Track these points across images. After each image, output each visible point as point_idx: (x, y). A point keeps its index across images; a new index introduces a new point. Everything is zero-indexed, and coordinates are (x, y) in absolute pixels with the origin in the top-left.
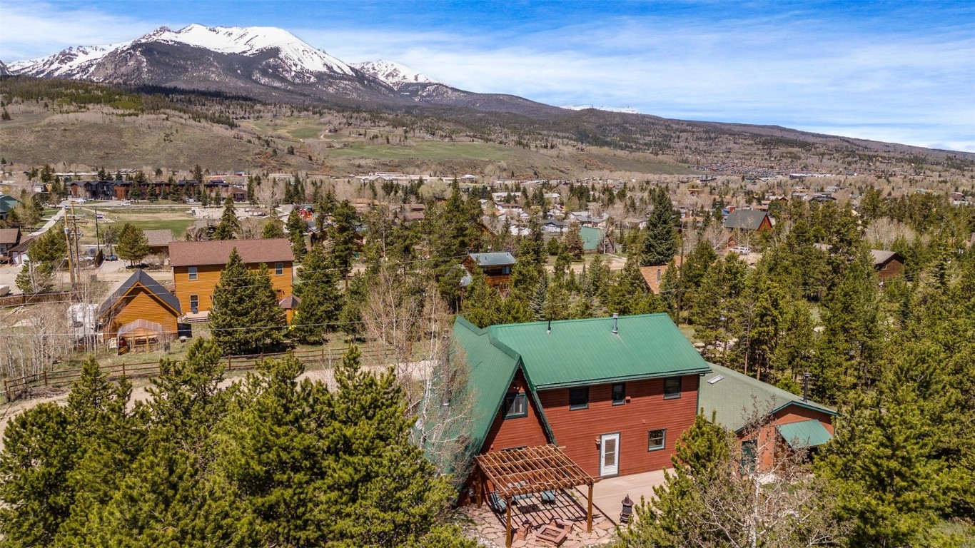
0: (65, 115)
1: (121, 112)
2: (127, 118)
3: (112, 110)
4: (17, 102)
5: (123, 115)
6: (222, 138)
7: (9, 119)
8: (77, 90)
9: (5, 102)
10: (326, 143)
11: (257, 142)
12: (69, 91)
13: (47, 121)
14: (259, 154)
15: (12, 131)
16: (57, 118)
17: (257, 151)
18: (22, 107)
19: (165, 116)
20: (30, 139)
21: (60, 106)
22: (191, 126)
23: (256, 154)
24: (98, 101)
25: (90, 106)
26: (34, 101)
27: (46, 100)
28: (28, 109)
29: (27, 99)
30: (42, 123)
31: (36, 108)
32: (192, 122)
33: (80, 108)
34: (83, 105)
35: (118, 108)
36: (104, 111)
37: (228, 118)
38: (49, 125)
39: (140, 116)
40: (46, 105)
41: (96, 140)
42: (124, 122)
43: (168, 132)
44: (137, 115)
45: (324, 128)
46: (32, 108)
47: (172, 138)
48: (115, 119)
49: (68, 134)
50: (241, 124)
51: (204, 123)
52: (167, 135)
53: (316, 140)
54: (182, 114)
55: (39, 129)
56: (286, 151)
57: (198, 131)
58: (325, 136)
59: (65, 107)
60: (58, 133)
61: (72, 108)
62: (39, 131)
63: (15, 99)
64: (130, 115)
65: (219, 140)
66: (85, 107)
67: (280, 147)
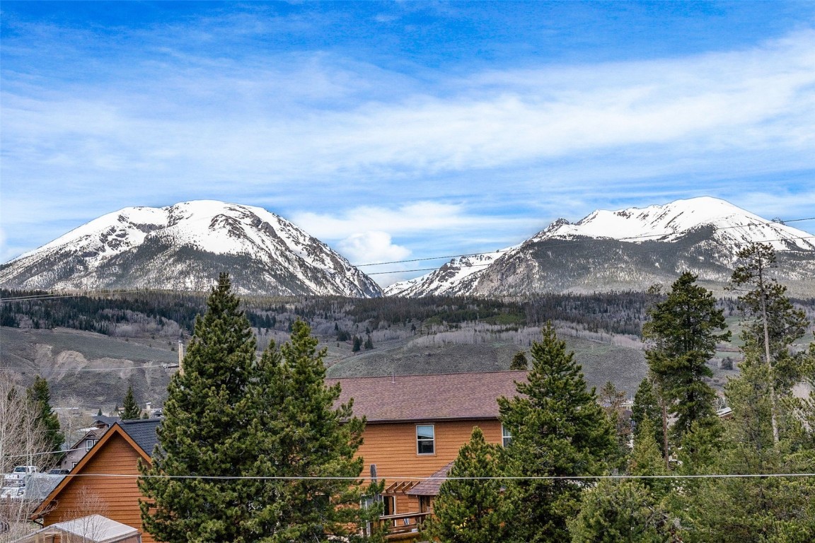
0: (431, 337)
1: (496, 327)
2: (504, 335)
3: (488, 327)
4: (383, 328)
5: (500, 331)
7: (372, 348)
8: (449, 306)
9: (370, 329)
12: (440, 309)
13: (410, 344)
15: (371, 362)
16: (422, 341)
18: (388, 333)
21: (429, 327)
22: (584, 338)
24: (473, 317)
25: (463, 325)
26: (401, 325)
27: (414, 321)
28: (394, 334)
29: (394, 323)
30: (405, 349)
31: (402, 333)
32: (587, 333)
33: (451, 327)
34: (454, 324)
35: (495, 324)
36: (478, 328)
38: (411, 350)
39: (519, 330)
40: (414, 328)
42: (500, 340)
44: (516, 330)
46: (399, 333)
48: (488, 336)
49: (433, 360)
51: (602, 333)
54: (574, 325)
55: (401, 356)
56: (720, 365)
57: (593, 345)
59: (434, 328)
60: (422, 360)
61: (442, 328)
62: (400, 359)
63: (381, 323)
64: (507, 330)
65: (621, 355)
66: (456, 327)
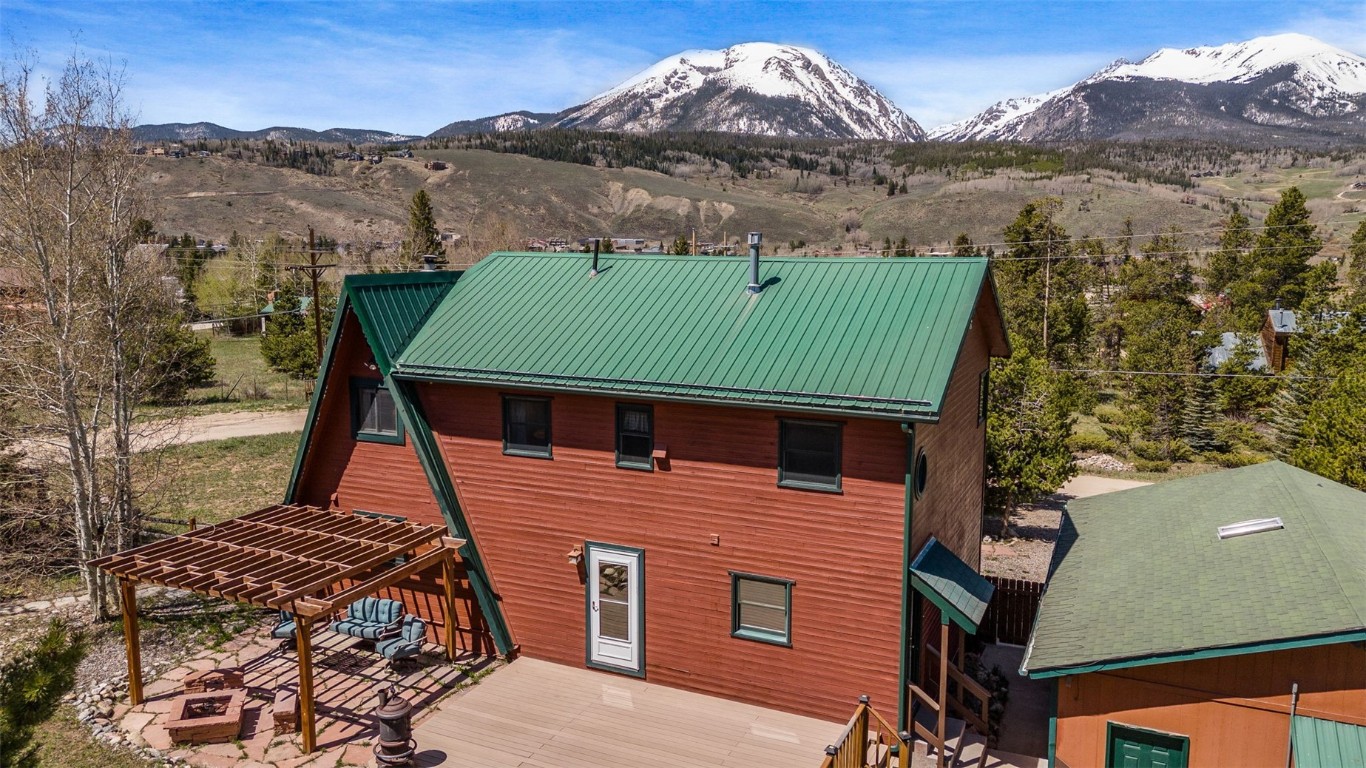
0: (964, 183)
1: (1031, 175)
2: (1037, 183)
3: (1025, 175)
4: (919, 173)
5: (1033, 179)
6: (1162, 203)
7: (906, 192)
8: (987, 152)
9: (907, 173)
10: (1344, 205)
11: (1217, 206)
12: (977, 155)
13: (942, 191)
14: (1217, 225)
15: (902, 207)
16: (954, 187)
17: (1216, 220)
18: (923, 178)
19: (1086, 177)
20: (921, 214)
21: (963, 173)
22: (1121, 188)
23: (1213, 225)
24: (1008, 163)
25: (998, 171)
26: (937, 170)
27: (951, 168)
28: (929, 179)
29: (931, 168)
30: (937, 194)
31: (936, 177)
32: (1124, 183)
33: (986, 173)
34: (989, 171)
35: (1031, 171)
36: (1012, 176)
37: (1183, 175)
38: (943, 196)
39: (1054, 179)
40: (949, 174)
41: (993, 213)
42: (1032, 188)
43: (1086, 198)
44: (1050, 178)
45: (1346, 181)
46: (934, 178)
47: (1090, 205)
48: (1021, 184)
49: (963, 206)
50: (1203, 183)
51: (1142, 183)
52: (1084, 203)
53: (1326, 201)
54: (1114, 174)
55: (932, 201)
57: (1128, 196)
58: (1347, 195)
59: (969, 174)
60: (952, 205)
61: (976, 174)
62: (931, 204)
63: (917, 169)
64: (1041, 178)
65: (1157, 207)
66: (992, 173)
67: (1256, 213)
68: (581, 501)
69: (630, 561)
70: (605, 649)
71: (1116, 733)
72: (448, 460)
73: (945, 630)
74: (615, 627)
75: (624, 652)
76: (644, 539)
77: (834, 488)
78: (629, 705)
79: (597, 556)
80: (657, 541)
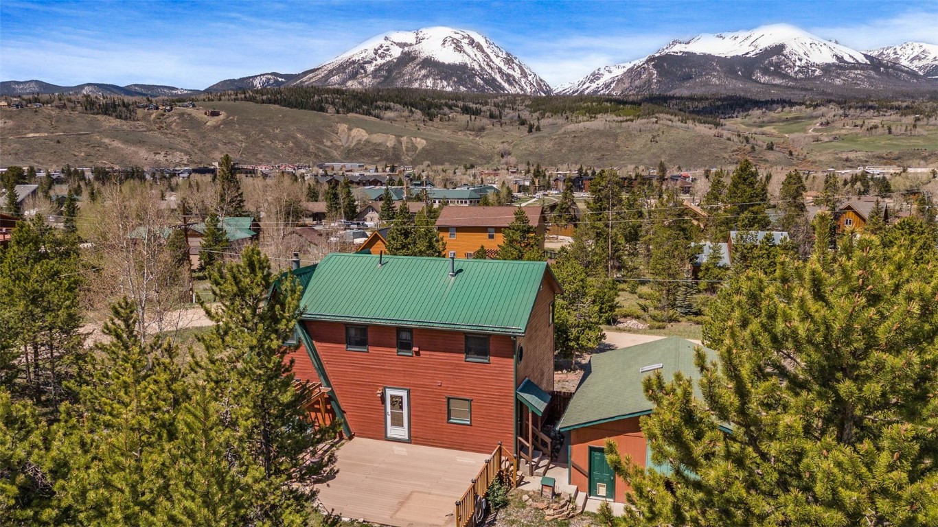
0: (576, 125)
1: (620, 119)
2: (624, 124)
3: (615, 118)
4: (548, 117)
5: (621, 122)
6: (702, 137)
7: (540, 131)
8: (592, 103)
9: (540, 118)
10: (813, 137)
11: (736, 139)
12: (586, 105)
13: (563, 130)
14: (737, 151)
15: (538, 140)
16: (571, 127)
17: (735, 148)
18: (551, 120)
19: (655, 120)
20: (550, 146)
21: (577, 117)
22: (677, 127)
23: (734, 151)
24: (606, 111)
25: (599, 116)
26: (560, 115)
27: (568, 113)
28: (555, 122)
29: (555, 114)
30: (560, 132)
31: (559, 120)
32: (679, 124)
33: (591, 117)
34: (594, 115)
35: (620, 116)
36: (608, 119)
37: (715, 118)
38: (564, 133)
39: (634, 121)
40: (567, 118)
41: (596, 144)
42: (620, 127)
43: (655, 134)
44: (632, 121)
45: (815, 121)
46: (558, 121)
47: (657, 138)
48: (614, 125)
49: (576, 140)
50: (727, 123)
51: (690, 124)
52: (654, 137)
53: (802, 135)
54: (672, 117)
55: (557, 137)
56: (765, 147)
57: (682, 132)
58: (815, 130)
59: (580, 118)
60: (570, 140)
61: (585, 118)
62: (556, 139)
63: (547, 114)
64: (627, 121)
65: (699, 139)
66: (594, 117)
67: (760, 143)
68: (381, 369)
69: (404, 394)
70: (392, 432)
71: (592, 449)
72: (320, 353)
73: (530, 414)
74: (397, 422)
75: (402, 433)
76: (410, 385)
77: (487, 361)
78: (405, 454)
79: (389, 393)
80: (414, 385)
